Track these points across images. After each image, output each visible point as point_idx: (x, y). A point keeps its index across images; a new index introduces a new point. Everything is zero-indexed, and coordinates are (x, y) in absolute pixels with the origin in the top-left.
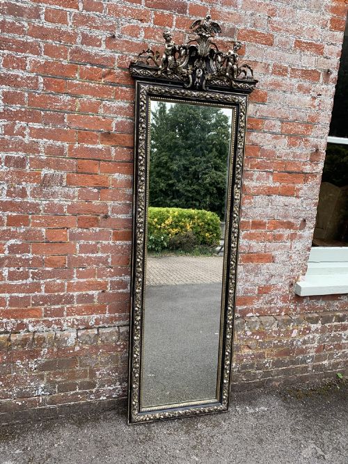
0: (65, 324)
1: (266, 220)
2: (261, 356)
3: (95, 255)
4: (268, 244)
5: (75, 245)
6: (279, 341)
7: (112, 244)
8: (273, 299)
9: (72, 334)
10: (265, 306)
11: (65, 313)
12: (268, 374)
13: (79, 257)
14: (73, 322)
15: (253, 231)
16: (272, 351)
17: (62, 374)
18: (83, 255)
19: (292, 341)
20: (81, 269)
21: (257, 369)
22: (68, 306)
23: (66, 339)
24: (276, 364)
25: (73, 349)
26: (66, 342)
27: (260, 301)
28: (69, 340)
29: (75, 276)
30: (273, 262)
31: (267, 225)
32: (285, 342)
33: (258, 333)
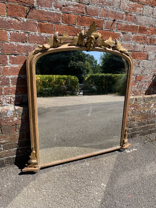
0: (4, 101)
1: (147, 27)
2: (133, 120)
3: (24, 44)
4: (146, 46)
5: (6, 33)
6: (143, 111)
7: (38, 35)
8: (143, 85)
9: (11, 109)
10: (138, 90)
11: (3, 93)
12: (135, 130)
13: (11, 44)
14: (11, 99)
15: (139, 35)
16: (139, 116)
17: (5, 137)
18: (14, 43)
19: (150, 111)
20: (13, 56)
21: (130, 127)
22: (5, 87)
23: (6, 112)
24: (139, 124)
25: (12, 120)
26: (6, 114)
27: (136, 86)
28: (9, 113)
29: (8, 61)
30: (147, 59)
31: (148, 31)
32: (147, 111)
33: (133, 106)
